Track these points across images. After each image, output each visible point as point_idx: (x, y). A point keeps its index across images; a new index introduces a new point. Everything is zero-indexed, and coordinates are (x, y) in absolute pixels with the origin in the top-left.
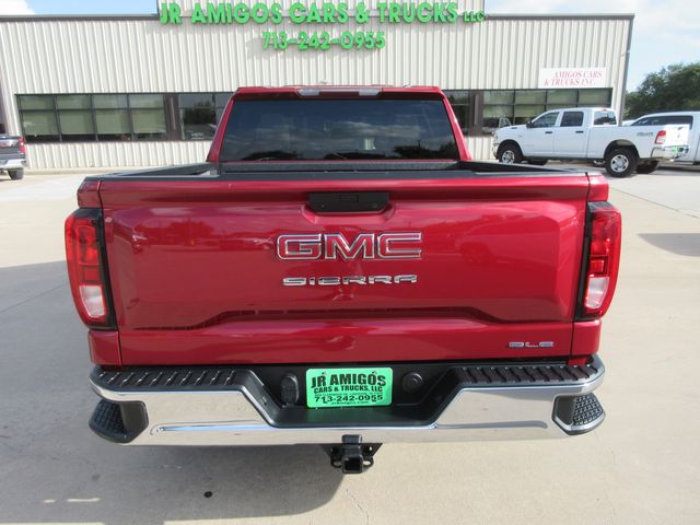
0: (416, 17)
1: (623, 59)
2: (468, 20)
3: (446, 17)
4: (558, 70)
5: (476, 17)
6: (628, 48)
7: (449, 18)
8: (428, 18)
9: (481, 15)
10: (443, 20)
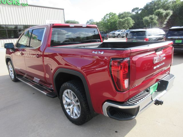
0: (7, 2)
1: (63, 19)
2: (23, 5)
3: (17, 4)
4: (50, 21)
5: (26, 5)
6: (64, 16)
7: (18, 4)
8: (11, 3)
9: (27, 4)
10: (16, 4)
